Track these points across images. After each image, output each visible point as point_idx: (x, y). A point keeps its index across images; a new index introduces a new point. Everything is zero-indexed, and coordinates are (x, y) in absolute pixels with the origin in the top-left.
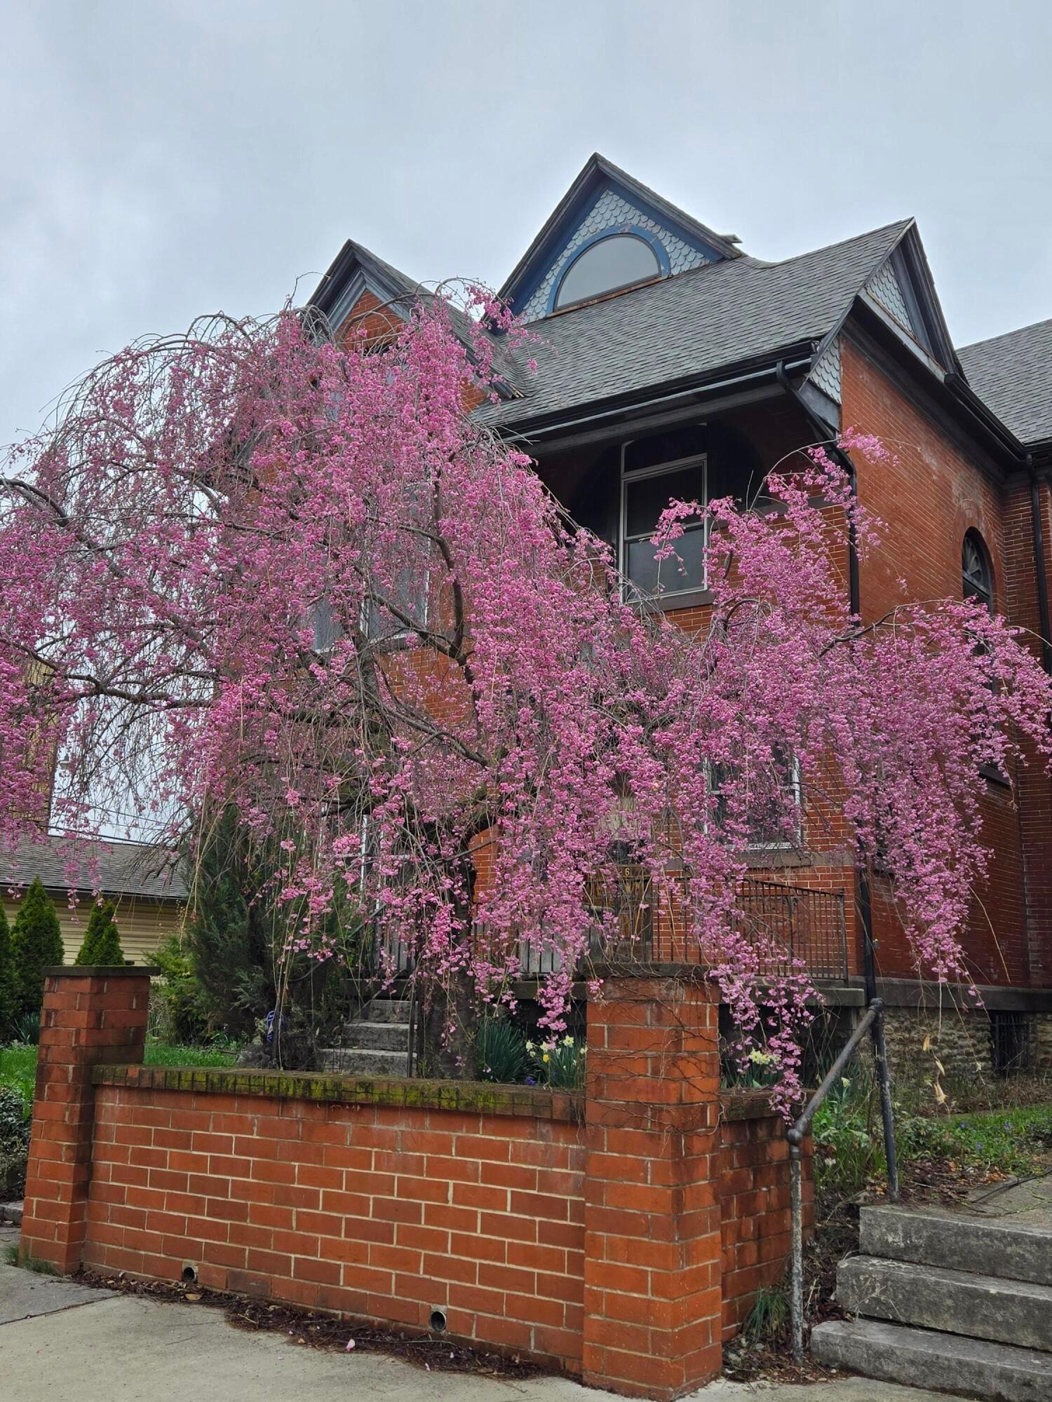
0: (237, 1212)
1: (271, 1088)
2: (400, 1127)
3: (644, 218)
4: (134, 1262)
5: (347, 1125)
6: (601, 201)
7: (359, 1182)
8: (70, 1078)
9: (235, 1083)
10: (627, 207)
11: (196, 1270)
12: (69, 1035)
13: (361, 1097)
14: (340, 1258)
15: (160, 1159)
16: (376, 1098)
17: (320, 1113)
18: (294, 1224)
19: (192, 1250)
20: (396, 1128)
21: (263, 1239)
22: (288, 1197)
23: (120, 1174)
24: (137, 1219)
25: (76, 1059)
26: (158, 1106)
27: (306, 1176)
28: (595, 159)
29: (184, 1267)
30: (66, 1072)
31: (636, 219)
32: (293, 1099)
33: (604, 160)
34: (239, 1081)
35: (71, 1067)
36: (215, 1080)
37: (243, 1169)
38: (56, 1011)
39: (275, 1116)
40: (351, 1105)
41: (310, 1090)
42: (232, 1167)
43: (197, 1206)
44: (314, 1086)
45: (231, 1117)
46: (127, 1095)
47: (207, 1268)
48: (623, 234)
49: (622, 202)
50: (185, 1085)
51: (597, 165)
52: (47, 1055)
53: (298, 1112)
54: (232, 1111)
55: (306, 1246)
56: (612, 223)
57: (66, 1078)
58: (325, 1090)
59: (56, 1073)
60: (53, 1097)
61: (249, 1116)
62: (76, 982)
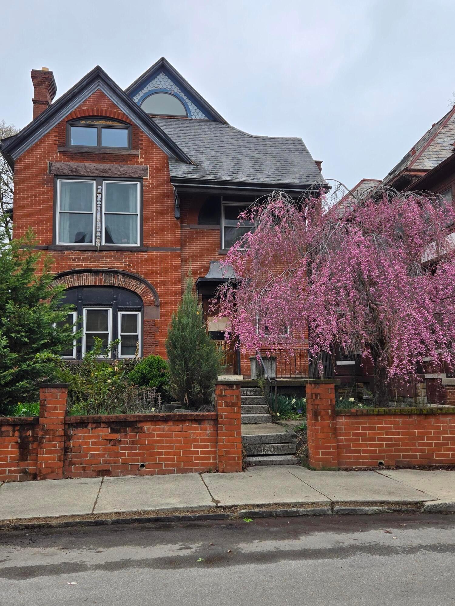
0: (398, 445)
1: (408, 412)
2: (449, 419)
3: (180, 91)
4: (359, 463)
5: (432, 420)
6: (160, 76)
7: (439, 433)
8: (330, 413)
9: (395, 411)
10: (172, 83)
11: (383, 462)
12: (328, 401)
13: (439, 412)
14: (434, 452)
15: (365, 434)
16: (444, 412)
17: (422, 417)
18: (417, 446)
19: (382, 457)
20: (447, 419)
21: (407, 450)
22: (414, 439)
23: (347, 440)
24: (359, 452)
25: (332, 408)
26: (361, 420)
27: (419, 433)
28: (163, 59)
29: (379, 462)
30: (328, 412)
31: (176, 90)
32: (415, 414)
33: (166, 61)
34: (396, 411)
35: (330, 411)
36: (387, 411)
37: (398, 434)
38: (319, 394)
39: (407, 419)
40: (435, 414)
41: (422, 411)
42: (393, 434)
43: (381, 445)
44: (423, 410)
45: (391, 421)
46: (348, 418)
47: (387, 461)
48: (170, 94)
49: (169, 80)
50: (376, 413)
51: (163, 62)
52: (317, 407)
53: (415, 417)
54: (392, 419)
55: (423, 450)
56: (165, 87)
57: (329, 414)
58: (427, 411)
59: (323, 412)
60: (322, 419)
61: (398, 420)
62: (327, 385)
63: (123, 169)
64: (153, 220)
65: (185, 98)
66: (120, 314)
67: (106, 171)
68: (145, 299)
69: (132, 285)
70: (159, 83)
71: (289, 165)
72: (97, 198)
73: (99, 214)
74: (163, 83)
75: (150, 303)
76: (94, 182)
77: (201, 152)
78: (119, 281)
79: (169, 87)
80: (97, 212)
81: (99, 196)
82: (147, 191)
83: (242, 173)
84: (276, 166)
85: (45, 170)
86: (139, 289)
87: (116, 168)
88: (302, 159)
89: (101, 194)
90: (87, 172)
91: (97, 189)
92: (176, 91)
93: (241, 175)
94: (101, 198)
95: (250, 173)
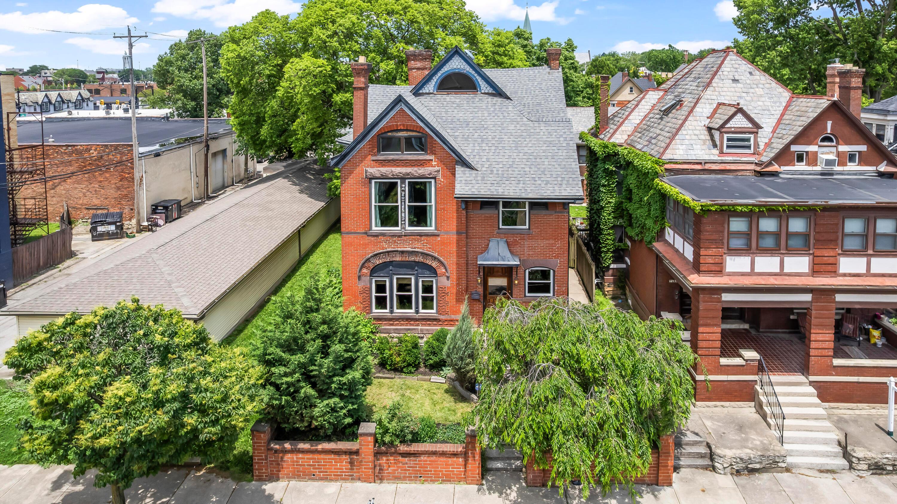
63: (420, 171)
64: (444, 210)
65: (476, 75)
66: (420, 280)
67: (408, 174)
68: (439, 271)
69: (429, 262)
70: (453, 64)
71: (555, 163)
72: (401, 194)
73: (403, 207)
74: (457, 64)
75: (443, 275)
76: (399, 181)
77: (484, 148)
78: (420, 259)
79: (462, 67)
80: (401, 205)
81: (403, 193)
82: (440, 188)
83: (513, 179)
84: (544, 167)
85: (362, 174)
86: (434, 264)
87: (416, 171)
88: (568, 154)
89: (405, 191)
90: (393, 175)
91: (401, 187)
92: (468, 69)
93: (513, 182)
94: (405, 195)
95: (521, 179)
